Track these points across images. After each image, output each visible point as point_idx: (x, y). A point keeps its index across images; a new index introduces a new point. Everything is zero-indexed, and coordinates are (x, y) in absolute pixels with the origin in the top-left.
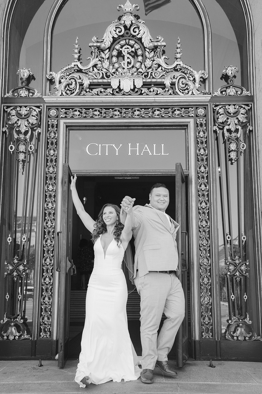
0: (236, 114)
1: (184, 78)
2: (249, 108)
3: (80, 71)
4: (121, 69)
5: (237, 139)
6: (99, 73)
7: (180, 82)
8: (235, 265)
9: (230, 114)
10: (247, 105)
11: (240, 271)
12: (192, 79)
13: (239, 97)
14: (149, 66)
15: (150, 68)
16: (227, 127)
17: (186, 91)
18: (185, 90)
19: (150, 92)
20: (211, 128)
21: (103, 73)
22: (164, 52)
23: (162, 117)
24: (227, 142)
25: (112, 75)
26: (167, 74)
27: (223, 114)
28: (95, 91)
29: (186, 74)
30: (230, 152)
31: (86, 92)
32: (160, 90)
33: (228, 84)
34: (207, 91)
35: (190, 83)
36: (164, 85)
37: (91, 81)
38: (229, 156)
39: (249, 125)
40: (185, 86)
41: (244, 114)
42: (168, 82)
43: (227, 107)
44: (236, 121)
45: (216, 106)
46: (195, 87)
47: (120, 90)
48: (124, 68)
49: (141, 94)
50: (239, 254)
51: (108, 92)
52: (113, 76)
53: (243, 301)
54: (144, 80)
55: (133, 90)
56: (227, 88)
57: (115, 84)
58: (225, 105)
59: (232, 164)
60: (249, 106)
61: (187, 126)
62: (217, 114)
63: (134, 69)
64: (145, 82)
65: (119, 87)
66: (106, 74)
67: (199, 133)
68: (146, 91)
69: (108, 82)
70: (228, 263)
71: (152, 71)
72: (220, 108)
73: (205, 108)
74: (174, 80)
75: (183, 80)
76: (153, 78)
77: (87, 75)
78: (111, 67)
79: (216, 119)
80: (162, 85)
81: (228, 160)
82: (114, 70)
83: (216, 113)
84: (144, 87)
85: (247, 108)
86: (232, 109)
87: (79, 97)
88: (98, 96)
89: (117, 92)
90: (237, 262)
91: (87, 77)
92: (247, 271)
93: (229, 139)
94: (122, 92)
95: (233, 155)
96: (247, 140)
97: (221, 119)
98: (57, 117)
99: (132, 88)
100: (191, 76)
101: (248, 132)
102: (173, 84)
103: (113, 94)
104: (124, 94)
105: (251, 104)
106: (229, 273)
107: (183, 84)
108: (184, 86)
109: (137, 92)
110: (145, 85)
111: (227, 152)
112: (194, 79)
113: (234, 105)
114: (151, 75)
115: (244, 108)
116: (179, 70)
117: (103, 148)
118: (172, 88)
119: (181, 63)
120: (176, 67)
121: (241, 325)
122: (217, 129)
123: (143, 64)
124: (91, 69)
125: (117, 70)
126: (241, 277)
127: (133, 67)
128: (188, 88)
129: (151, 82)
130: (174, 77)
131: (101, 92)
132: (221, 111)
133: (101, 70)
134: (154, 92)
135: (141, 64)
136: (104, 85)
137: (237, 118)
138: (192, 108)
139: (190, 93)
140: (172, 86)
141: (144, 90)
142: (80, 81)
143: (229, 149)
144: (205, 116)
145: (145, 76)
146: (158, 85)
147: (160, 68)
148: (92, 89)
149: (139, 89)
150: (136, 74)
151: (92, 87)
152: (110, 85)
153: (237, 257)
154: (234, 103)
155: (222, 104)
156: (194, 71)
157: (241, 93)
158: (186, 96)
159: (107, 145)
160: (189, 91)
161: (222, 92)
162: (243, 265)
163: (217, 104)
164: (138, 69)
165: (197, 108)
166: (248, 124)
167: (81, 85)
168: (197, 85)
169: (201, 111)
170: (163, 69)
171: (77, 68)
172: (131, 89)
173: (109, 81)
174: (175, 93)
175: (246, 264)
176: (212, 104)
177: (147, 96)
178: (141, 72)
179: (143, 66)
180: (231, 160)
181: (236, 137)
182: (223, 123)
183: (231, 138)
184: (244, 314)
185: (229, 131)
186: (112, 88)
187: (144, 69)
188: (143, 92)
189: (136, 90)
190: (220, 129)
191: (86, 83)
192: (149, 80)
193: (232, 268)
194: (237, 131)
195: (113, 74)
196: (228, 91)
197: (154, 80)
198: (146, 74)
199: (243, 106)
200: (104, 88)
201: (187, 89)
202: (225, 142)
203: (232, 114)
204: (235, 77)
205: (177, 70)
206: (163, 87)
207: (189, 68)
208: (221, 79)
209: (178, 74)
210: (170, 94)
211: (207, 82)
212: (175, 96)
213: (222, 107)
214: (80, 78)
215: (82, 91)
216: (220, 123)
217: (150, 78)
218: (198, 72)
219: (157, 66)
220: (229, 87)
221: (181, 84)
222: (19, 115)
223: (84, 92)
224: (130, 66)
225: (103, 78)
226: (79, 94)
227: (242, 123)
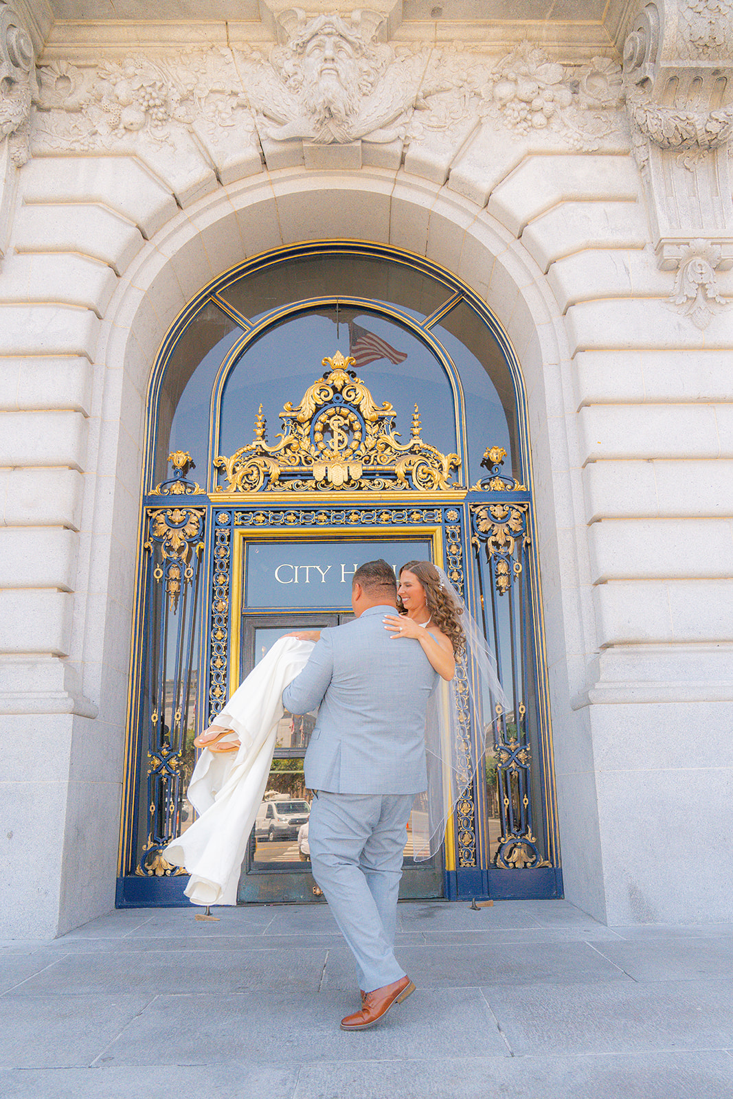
0: (506, 518)
1: (425, 464)
2: (525, 510)
3: (265, 454)
4: (329, 451)
5: (508, 556)
6: (294, 457)
7: (420, 471)
8: (510, 751)
9: (497, 518)
10: (522, 505)
11: (517, 761)
12: (437, 465)
13: (508, 492)
14: (370, 446)
15: (372, 449)
16: (492, 539)
17: (429, 484)
18: (427, 482)
19: (374, 485)
20: (468, 540)
21: (300, 458)
22: (394, 425)
23: (393, 523)
24: (494, 562)
25: (315, 460)
26: (399, 458)
27: (486, 519)
28: (288, 484)
29: (427, 458)
30: (497, 576)
31: (275, 486)
32: (389, 483)
33: (492, 473)
34: (461, 483)
35: (435, 473)
36: (396, 475)
37: (282, 469)
38: (497, 583)
39: (526, 535)
40: (428, 477)
41: (518, 519)
42: (400, 470)
43: (492, 508)
44: (506, 530)
45: (475, 506)
46: (442, 478)
47: (327, 483)
48: (332, 450)
49: (360, 488)
50: (515, 735)
51: (309, 485)
52: (316, 462)
53: (522, 807)
54: (365, 468)
55: (347, 483)
56: (490, 479)
57: (319, 473)
58: (488, 506)
59: (501, 594)
60: (524, 507)
61: (432, 536)
62: (477, 519)
63: (349, 451)
64: (366, 471)
65: (325, 479)
66: (306, 458)
67: (450, 548)
68: (368, 485)
69: (309, 471)
70: (499, 749)
71: (376, 454)
72: (481, 510)
73: (459, 509)
74: (410, 468)
75: (425, 467)
76: (378, 464)
77: (276, 461)
78: (313, 448)
79: (475, 526)
80: (392, 475)
81: (495, 588)
82: (317, 453)
83: (475, 517)
84: (363, 477)
85: (522, 510)
86: (498, 512)
87: (264, 493)
88: (294, 493)
89: (322, 486)
90: (512, 747)
91: (276, 463)
92: (527, 761)
93: (497, 556)
94: (331, 485)
95: (503, 581)
96: (523, 558)
97: (484, 526)
98: (230, 524)
99: (346, 480)
100: (435, 462)
101: (524, 546)
102: (408, 474)
103: (316, 489)
104: (333, 489)
105: (528, 504)
106: (500, 765)
107: (424, 473)
108: (426, 476)
109: (353, 485)
110: (365, 474)
111: (494, 576)
112: (441, 466)
113: (503, 505)
114: (375, 460)
115: (517, 510)
116: (417, 452)
117: (302, 572)
118: (407, 479)
119: (420, 442)
120: (413, 447)
121: (519, 844)
122: (478, 542)
123: (362, 443)
124: (283, 451)
125: (322, 452)
126: (520, 770)
127: (346, 448)
128: (432, 479)
129: (375, 470)
130: (410, 464)
131: (298, 486)
132: (483, 514)
133: (299, 453)
134: (380, 486)
135: (360, 444)
136: (301, 475)
137: (508, 525)
138: (439, 509)
139: (435, 487)
140: (407, 477)
141: (365, 482)
142: (265, 469)
143: (497, 573)
144: (459, 521)
145: (365, 461)
146: (384, 474)
147: (389, 449)
148: (283, 482)
149: (356, 481)
150: (351, 458)
151: (283, 478)
152: (312, 475)
153: (512, 740)
154: (502, 503)
155: (483, 503)
156: (439, 454)
157: (512, 488)
158: (429, 491)
159: (307, 567)
160: (433, 484)
161: (483, 485)
162: (521, 751)
163: (476, 503)
164: (354, 451)
165: (445, 510)
166: (524, 534)
167: (267, 475)
168: (446, 475)
169: (452, 515)
170: (393, 450)
171: (261, 450)
172: (344, 482)
173: (310, 468)
174: (412, 487)
175: (525, 749)
176: (469, 503)
177: (370, 492)
178: (360, 456)
179: (362, 446)
180: (500, 588)
181: (507, 554)
182: (486, 532)
183: (498, 554)
184: (523, 827)
185: (496, 544)
186: (314, 479)
187: (364, 451)
188: (362, 486)
189: (352, 482)
190: (481, 540)
191: (275, 471)
192: (373, 468)
193: (504, 756)
194: (507, 544)
195: (317, 458)
196: (493, 483)
197: (379, 468)
198: (367, 458)
199: (516, 507)
200: (302, 480)
201: (430, 481)
202: (489, 562)
203: (499, 519)
204: (502, 462)
205: (414, 453)
206: (394, 477)
207: (433, 449)
208: (482, 465)
209: (416, 459)
210: (405, 489)
211: (460, 470)
212: (412, 491)
213: (484, 509)
214: (265, 465)
215: (268, 484)
216: (482, 532)
217: (373, 464)
218: (446, 455)
219: (383, 446)
220: (494, 477)
221: (421, 473)
222: (170, 522)
223: (271, 486)
224: (343, 447)
225: (300, 464)
226: (263, 489)
227: (515, 532)
